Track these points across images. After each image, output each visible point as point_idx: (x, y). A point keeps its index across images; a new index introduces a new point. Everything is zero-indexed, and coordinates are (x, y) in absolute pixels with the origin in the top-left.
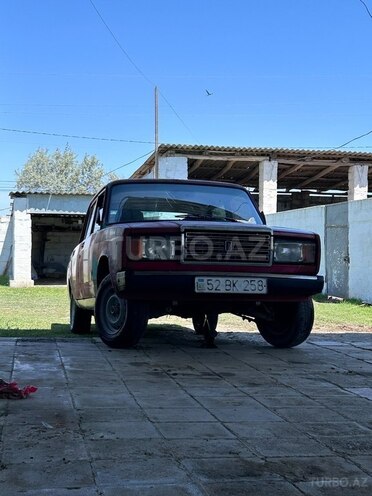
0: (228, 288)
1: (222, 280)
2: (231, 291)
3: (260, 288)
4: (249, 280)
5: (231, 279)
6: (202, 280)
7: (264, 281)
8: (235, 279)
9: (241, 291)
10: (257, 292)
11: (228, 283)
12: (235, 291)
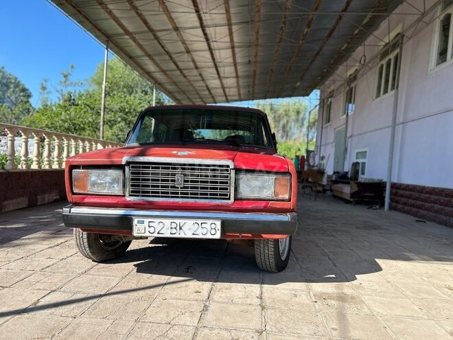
0: (174, 231)
1: (167, 222)
2: (177, 236)
3: (213, 232)
4: (200, 222)
5: (178, 221)
6: (143, 222)
7: (218, 223)
8: (182, 221)
9: (189, 235)
10: (209, 236)
11: (174, 225)
12: (182, 235)
